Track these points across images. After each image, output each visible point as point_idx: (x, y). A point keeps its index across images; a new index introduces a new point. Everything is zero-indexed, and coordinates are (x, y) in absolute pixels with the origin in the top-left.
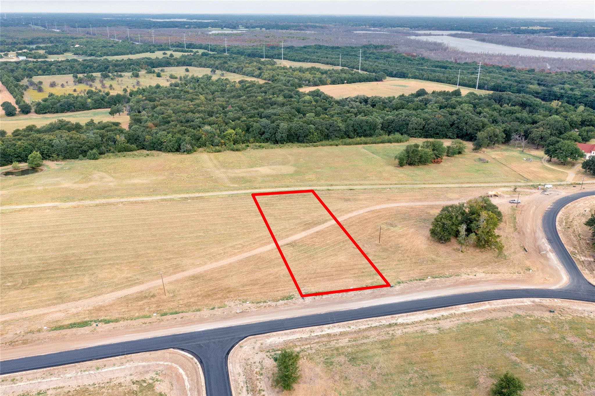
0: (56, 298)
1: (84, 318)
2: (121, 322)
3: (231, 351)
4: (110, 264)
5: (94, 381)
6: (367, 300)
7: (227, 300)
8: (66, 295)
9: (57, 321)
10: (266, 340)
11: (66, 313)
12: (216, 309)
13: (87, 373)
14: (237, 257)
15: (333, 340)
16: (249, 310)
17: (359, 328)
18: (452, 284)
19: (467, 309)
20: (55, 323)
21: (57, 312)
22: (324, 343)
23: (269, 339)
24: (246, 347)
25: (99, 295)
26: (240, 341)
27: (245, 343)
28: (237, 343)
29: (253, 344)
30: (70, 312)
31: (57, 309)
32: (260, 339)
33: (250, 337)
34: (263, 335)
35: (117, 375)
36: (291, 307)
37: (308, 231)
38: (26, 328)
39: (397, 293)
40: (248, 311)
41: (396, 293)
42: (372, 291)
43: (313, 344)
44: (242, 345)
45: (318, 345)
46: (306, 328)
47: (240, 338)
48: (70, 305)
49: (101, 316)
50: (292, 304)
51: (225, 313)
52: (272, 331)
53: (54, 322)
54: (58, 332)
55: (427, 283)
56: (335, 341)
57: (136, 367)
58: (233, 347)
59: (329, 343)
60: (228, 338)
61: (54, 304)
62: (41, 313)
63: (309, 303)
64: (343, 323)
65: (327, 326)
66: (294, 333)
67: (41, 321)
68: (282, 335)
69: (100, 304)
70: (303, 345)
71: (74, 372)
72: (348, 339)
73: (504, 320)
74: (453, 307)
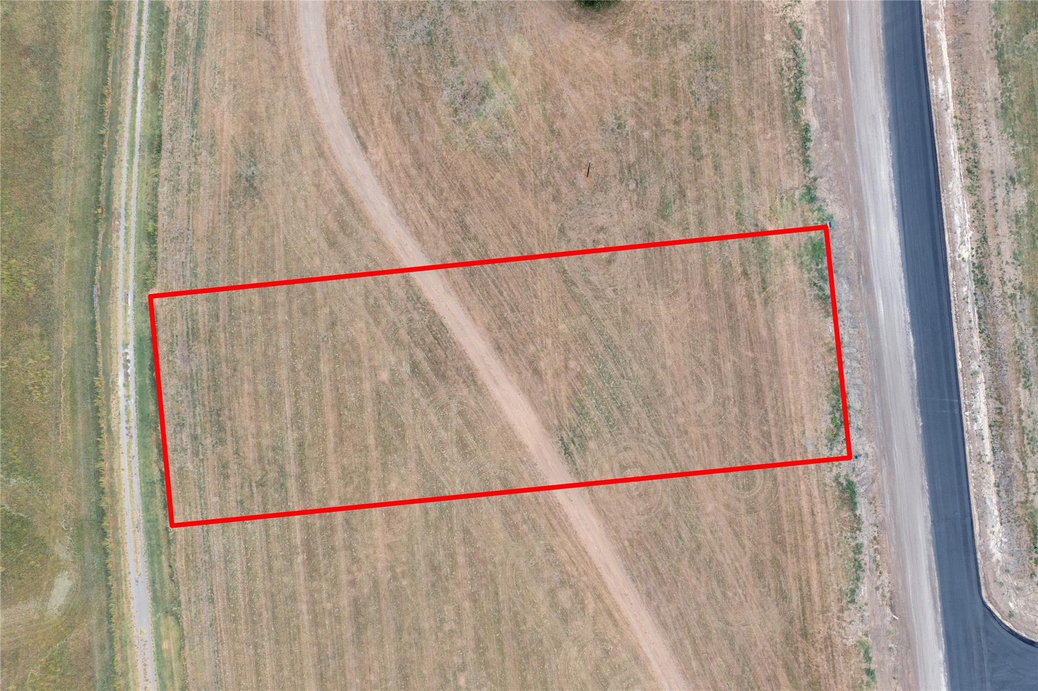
3: (1024, 635)
6: (874, 302)
7: (838, 640)
10: (994, 560)
12: (873, 666)
14: (624, 606)
15: (1021, 421)
16: (887, 590)
17: (977, 351)
18: (834, 64)
19: (945, 81)
22: (1026, 442)
23: (992, 555)
24: (1011, 604)
26: (995, 617)
27: (1002, 606)
28: (1000, 623)
29: (1004, 589)
32: (990, 573)
33: (984, 594)
34: (980, 566)
36: (886, 490)
37: (483, 375)
39: (855, 219)
40: (891, 592)
41: (856, 223)
42: (844, 281)
43: (1026, 467)
44: (1007, 613)
45: (1030, 454)
46: (969, 471)
47: (985, 615)
50: (875, 487)
51: (890, 645)
52: (970, 544)
55: (824, 127)
56: (1024, 417)
58: (1011, 632)
59: (1026, 432)
60: (983, 641)
63: (873, 445)
64: (961, 385)
65: (967, 424)
66: (982, 500)
68: (984, 526)
70: (1027, 487)
72: (1020, 389)
73: (1003, 23)
74: (934, 108)
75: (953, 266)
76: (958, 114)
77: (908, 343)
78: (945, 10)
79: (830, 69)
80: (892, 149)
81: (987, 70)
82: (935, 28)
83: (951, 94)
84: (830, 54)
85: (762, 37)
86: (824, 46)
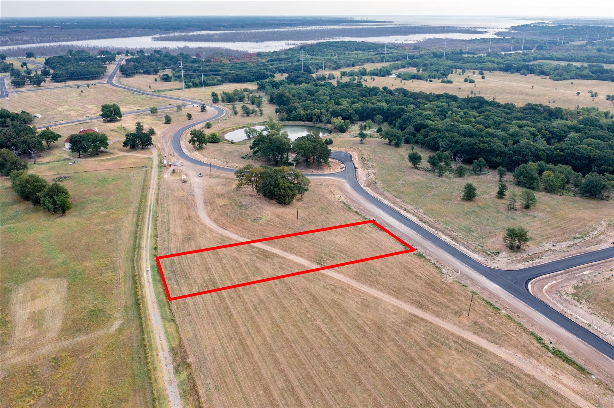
0: (547, 396)
1: (550, 357)
2: (531, 330)
3: (506, 270)
4: (442, 379)
5: (603, 322)
7: (446, 282)
8: (533, 390)
9: (575, 376)
11: (558, 376)
12: (464, 284)
13: (599, 330)
16: (451, 270)
20: (578, 376)
21: (564, 385)
25: (507, 362)
30: (554, 373)
31: (560, 386)
33: (484, 265)
35: (584, 313)
38: (608, 396)
39: (380, 219)
40: (453, 270)
47: (489, 268)
48: (542, 378)
49: (537, 347)
51: (465, 279)
53: (577, 378)
54: (585, 367)
57: (566, 307)
58: (501, 270)
60: (495, 273)
61: (556, 393)
62: (578, 397)
63: (420, 247)
64: (436, 235)
65: (444, 240)
67: (587, 390)
69: (520, 355)
71: (607, 337)
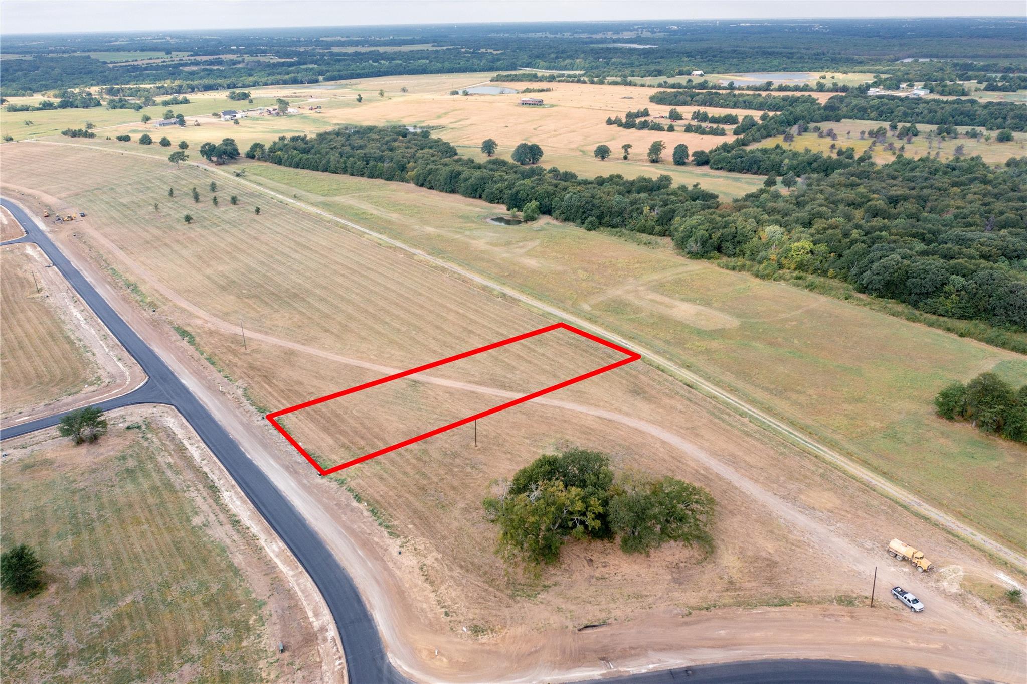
18: (357, 530)
73: (241, 588)
74: (275, 535)
75: (233, 486)
76: (256, 542)
77: (249, 454)
78: (289, 582)
79: (359, 527)
80: (297, 511)
81: (243, 563)
82: (293, 570)
83: (266, 548)
84: (364, 533)
85: (415, 525)
86: (369, 534)
